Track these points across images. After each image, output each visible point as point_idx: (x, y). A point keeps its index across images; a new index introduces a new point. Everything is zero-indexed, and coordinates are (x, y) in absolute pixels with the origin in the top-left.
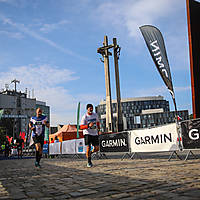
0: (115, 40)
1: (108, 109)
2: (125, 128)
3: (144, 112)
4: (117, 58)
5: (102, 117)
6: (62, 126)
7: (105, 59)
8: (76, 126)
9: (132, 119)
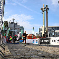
0: (47, 5)
1: (43, 30)
2: (49, 36)
3: (56, 31)
4: (47, 12)
5: (41, 32)
6: (28, 34)
7: (43, 12)
8: (32, 35)
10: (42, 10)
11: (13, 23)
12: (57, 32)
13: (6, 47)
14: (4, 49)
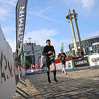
2: (85, 53)
3: (93, 44)
7: (70, 21)
9: (88, 49)
10: (68, 17)
11: (30, 44)
12: (95, 46)
13: (27, 82)
14: (26, 85)
